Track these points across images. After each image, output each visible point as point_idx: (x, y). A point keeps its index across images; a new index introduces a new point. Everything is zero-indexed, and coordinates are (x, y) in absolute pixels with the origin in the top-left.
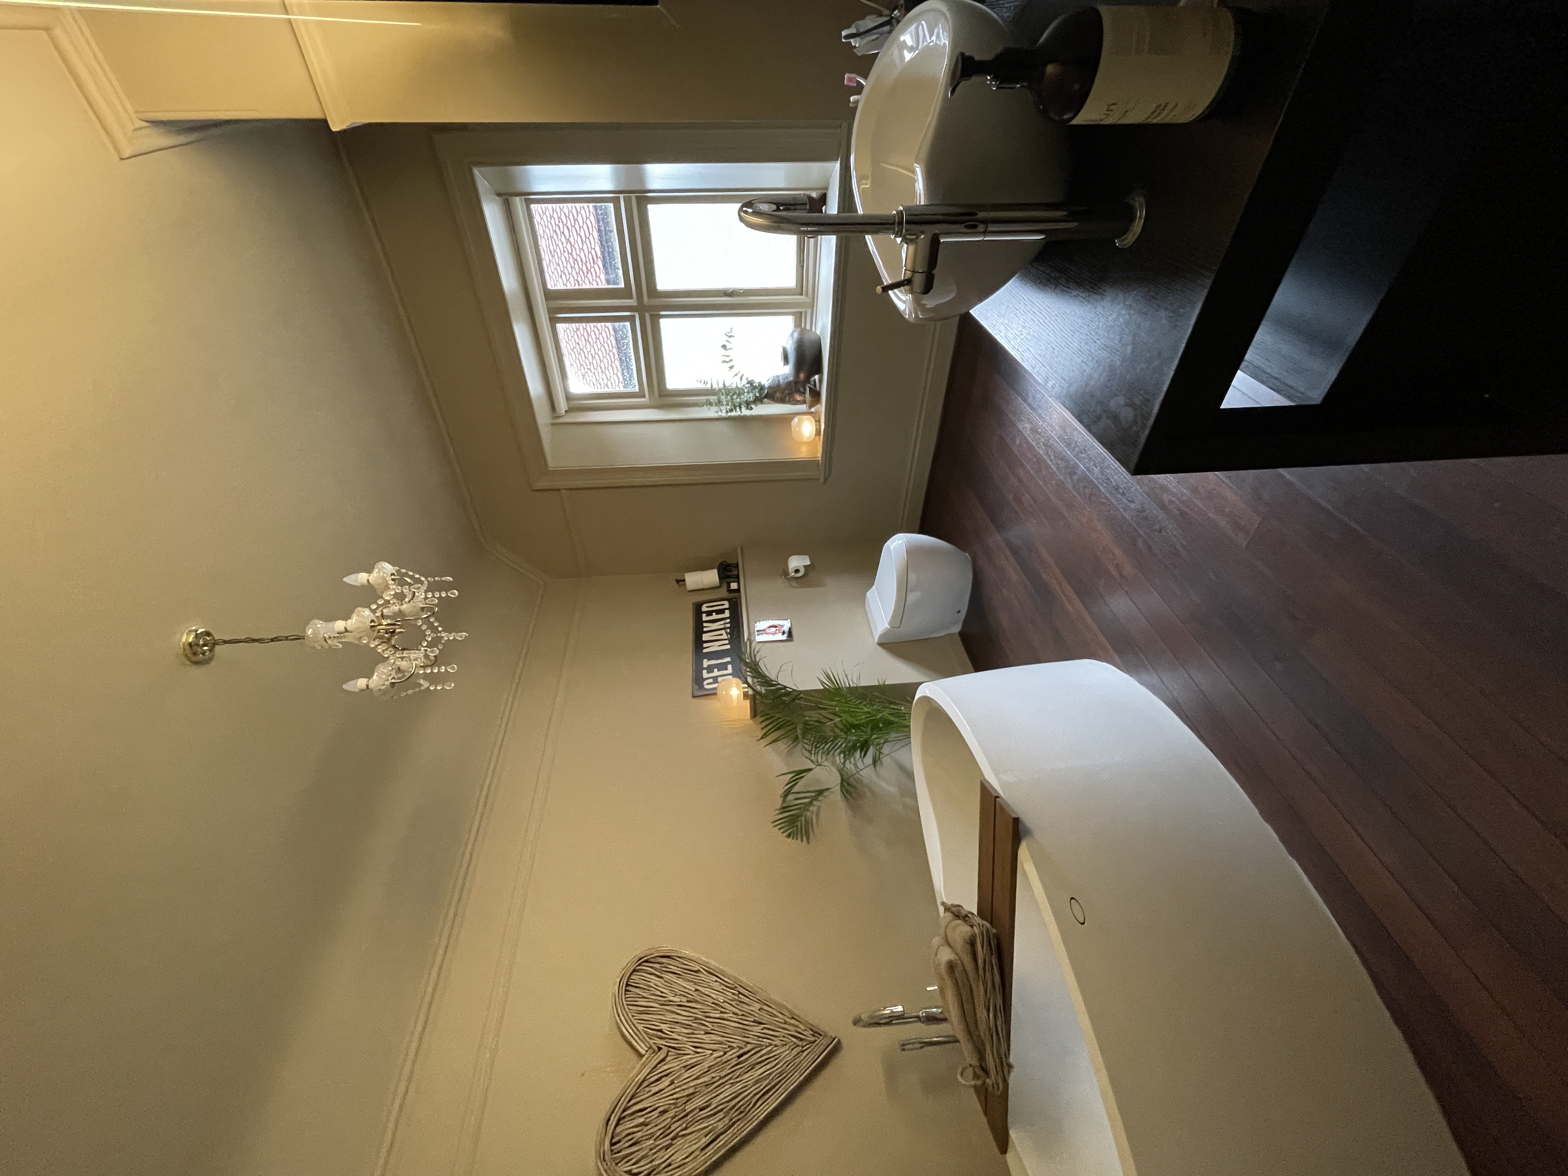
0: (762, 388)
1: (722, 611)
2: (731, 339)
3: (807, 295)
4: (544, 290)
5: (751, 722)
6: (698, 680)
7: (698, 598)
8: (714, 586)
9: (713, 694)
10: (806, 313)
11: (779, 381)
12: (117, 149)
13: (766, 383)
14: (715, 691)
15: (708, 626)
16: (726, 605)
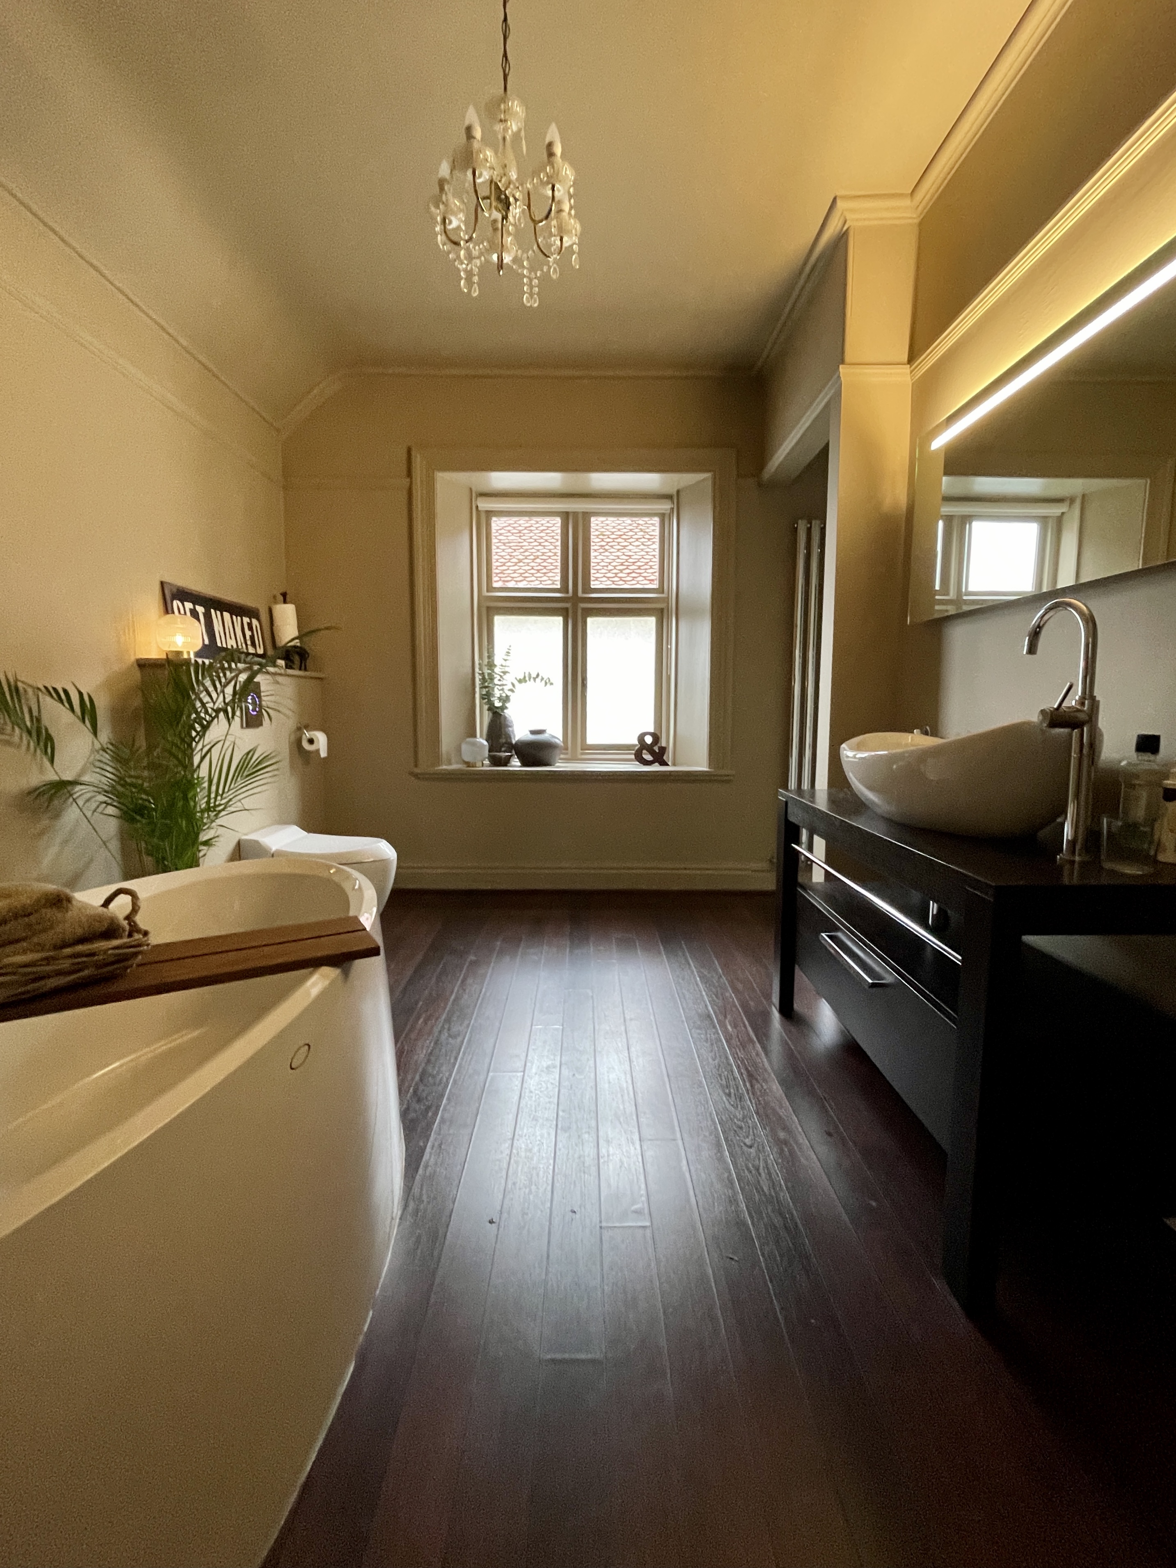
0: (503, 708)
1: (253, 644)
2: (543, 682)
3: (582, 754)
4: (590, 513)
5: (133, 659)
6: (183, 595)
7: (264, 616)
8: (277, 638)
9: (167, 610)
10: (567, 754)
11: (510, 727)
12: (845, 197)
13: (507, 713)
14: (170, 612)
15: (237, 620)
16: (260, 651)
